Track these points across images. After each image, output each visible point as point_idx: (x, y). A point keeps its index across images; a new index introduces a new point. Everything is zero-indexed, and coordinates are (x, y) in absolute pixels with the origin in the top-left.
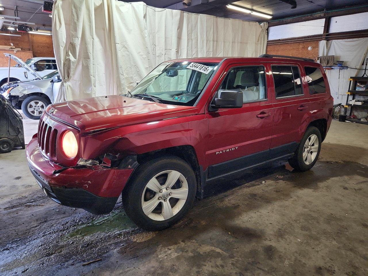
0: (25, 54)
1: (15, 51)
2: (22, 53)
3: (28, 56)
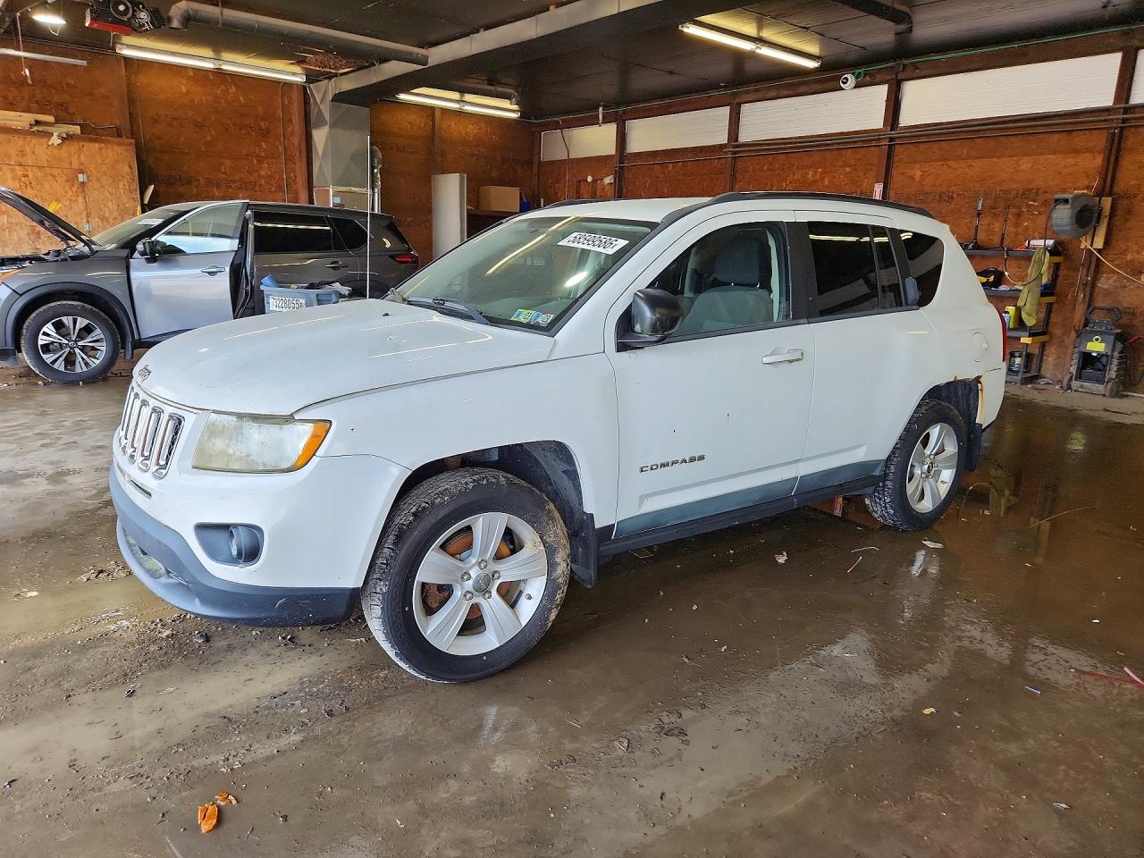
0: (100, 149)
1: (55, 134)
2: (86, 144)
3: (117, 162)
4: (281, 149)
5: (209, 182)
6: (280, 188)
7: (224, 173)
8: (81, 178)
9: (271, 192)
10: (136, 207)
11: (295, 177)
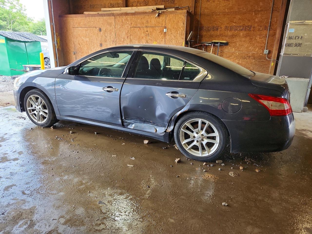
0: (173, 17)
3: (178, 22)
4: (271, 4)
5: (226, 28)
6: (266, 28)
7: (235, 23)
8: (165, 30)
9: (259, 30)
10: (183, 42)
11: (277, 20)
